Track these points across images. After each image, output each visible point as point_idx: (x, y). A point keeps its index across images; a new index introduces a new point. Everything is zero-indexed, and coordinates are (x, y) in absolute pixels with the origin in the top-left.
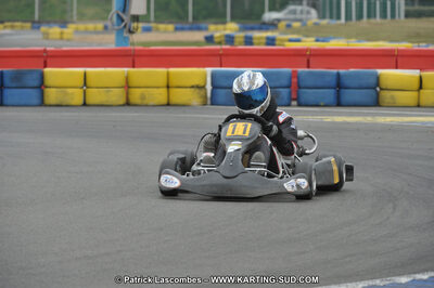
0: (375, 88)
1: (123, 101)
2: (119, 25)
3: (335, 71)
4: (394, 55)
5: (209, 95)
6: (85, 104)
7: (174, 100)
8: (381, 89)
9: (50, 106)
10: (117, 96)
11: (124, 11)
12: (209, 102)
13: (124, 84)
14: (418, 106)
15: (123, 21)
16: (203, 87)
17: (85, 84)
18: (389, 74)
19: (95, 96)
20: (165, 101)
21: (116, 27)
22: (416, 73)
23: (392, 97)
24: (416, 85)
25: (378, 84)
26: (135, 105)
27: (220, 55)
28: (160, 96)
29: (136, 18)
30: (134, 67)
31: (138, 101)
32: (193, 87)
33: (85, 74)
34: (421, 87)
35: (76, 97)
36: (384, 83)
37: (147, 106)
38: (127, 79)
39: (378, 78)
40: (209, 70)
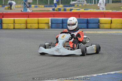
0: (98, 23)
1: (25, 28)
2: (24, 5)
3: (86, 18)
4: (104, 14)
5: (50, 26)
6: (14, 28)
7: (40, 27)
8: (100, 24)
9: (4, 29)
10: (23, 26)
11: (26, 1)
12: (50, 28)
13: (25, 22)
14: (111, 28)
15: (26, 4)
16: (48, 23)
17: (14, 23)
18: (102, 19)
19: (17, 26)
20: (37, 28)
21: (24, 6)
22: (110, 19)
23: (103, 26)
24: (110, 22)
25: (99, 22)
26: (29, 29)
27: (54, 14)
28: (36, 26)
29: (29, 3)
30: (29, 17)
31: (30, 28)
32: (45, 23)
33: (14, 20)
34: (111, 23)
35: (12, 26)
36: (101, 22)
37: (32, 29)
38: (26, 21)
39: (99, 20)
40: (50, 18)
